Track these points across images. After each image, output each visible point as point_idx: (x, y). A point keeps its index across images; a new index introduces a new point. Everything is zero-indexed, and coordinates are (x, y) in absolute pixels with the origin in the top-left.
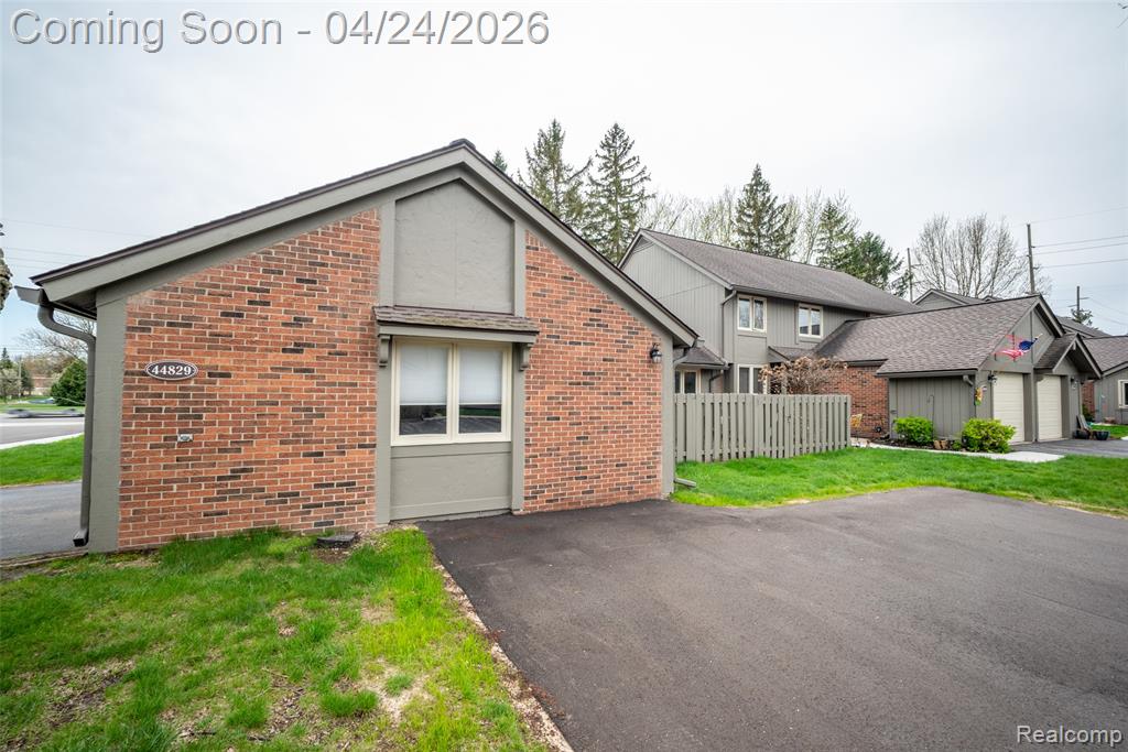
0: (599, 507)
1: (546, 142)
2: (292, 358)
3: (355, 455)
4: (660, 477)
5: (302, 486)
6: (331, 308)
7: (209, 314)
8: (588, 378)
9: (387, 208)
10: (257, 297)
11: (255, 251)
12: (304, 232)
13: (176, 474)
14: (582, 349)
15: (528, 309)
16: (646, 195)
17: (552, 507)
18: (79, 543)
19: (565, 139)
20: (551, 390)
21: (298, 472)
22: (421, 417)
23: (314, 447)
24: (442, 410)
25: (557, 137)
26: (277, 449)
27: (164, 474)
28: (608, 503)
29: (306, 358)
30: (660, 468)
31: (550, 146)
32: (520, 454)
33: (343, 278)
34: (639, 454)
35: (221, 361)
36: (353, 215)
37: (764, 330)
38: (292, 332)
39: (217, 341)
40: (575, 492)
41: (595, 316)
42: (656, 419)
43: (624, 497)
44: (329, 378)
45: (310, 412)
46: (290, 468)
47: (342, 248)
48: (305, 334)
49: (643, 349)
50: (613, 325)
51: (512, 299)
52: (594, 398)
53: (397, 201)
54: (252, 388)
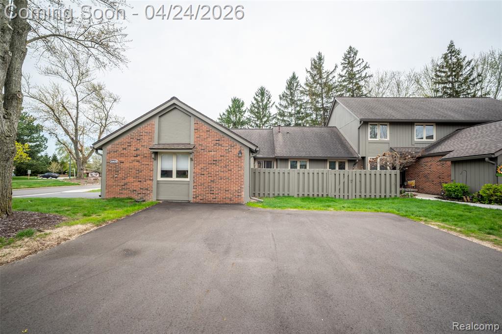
0: (218, 204)
1: (315, 63)
2: (135, 158)
3: (149, 182)
4: (243, 196)
5: (137, 189)
6: (144, 146)
7: (120, 149)
8: (215, 162)
9: (156, 119)
10: (129, 144)
11: (128, 134)
12: (138, 129)
13: (114, 184)
14: (213, 153)
15: (195, 142)
16: (367, 75)
17: (202, 201)
18: (100, 196)
19: (325, 59)
20: (202, 166)
21: (136, 185)
22: (166, 173)
23: (140, 180)
24: (171, 172)
25: (320, 59)
26: (132, 180)
27: (112, 184)
28: (222, 203)
29: (138, 158)
30: (243, 193)
31: (317, 64)
32: (192, 185)
33: (146, 138)
34: (234, 188)
35: (122, 159)
36: (149, 122)
37: (388, 139)
38: (135, 152)
39: (122, 155)
40: (210, 197)
41: (218, 142)
42: (241, 176)
43: (228, 201)
44: (143, 163)
45: (139, 171)
46: (135, 184)
47: (146, 131)
48: (138, 153)
49: (235, 151)
50: (225, 144)
51: (190, 139)
52: (217, 168)
53: (160, 117)
54: (128, 165)
